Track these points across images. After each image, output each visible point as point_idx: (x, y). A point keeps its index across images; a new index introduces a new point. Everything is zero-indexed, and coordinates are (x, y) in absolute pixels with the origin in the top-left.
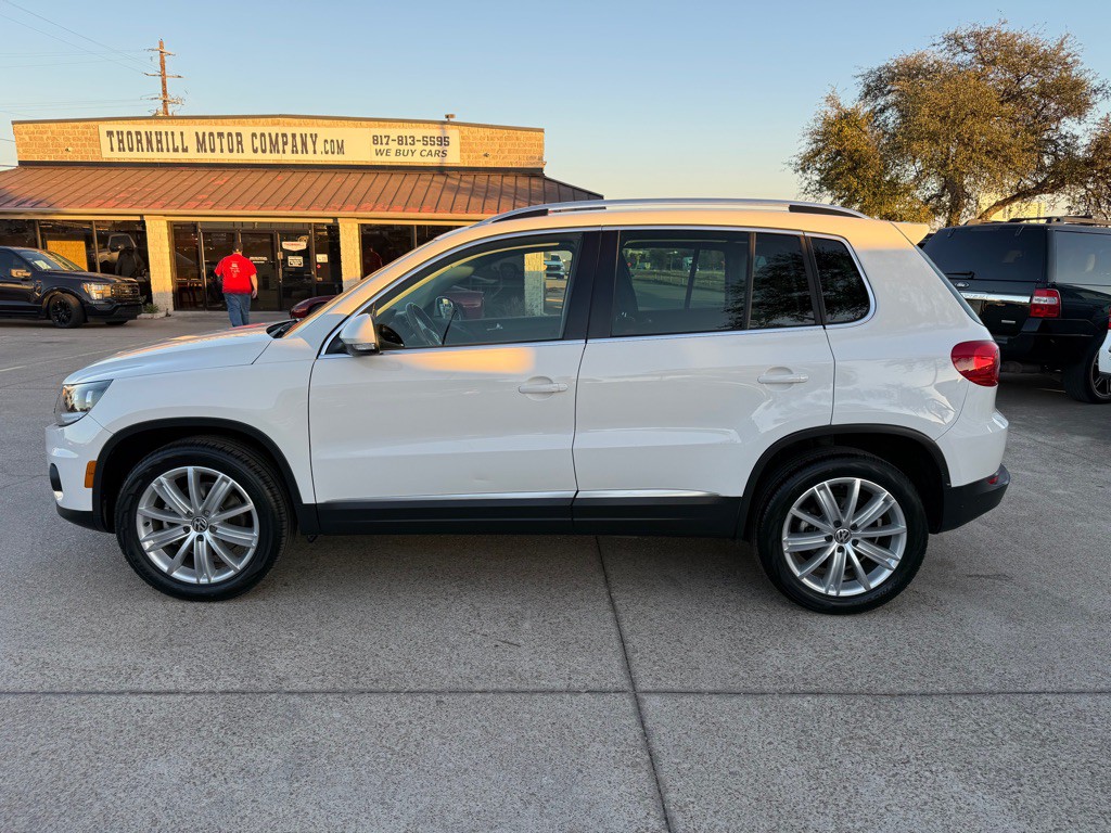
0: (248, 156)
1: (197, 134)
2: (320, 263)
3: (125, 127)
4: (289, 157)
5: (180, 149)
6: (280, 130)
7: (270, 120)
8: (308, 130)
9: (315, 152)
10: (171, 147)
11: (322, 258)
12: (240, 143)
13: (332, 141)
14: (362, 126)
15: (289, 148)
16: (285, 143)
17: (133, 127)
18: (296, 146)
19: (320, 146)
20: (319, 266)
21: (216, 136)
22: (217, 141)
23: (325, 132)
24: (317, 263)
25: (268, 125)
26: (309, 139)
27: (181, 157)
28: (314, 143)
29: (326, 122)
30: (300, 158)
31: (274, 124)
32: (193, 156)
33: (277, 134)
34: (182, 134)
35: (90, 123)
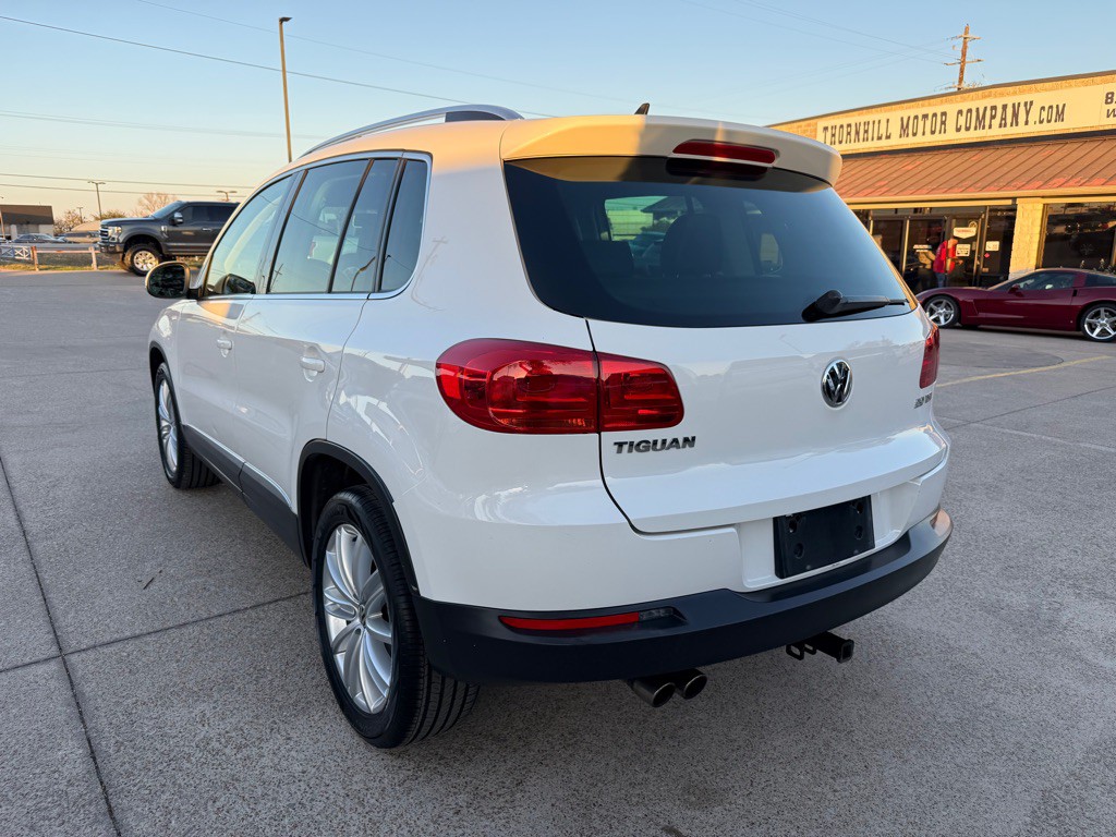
0: (951, 136)
1: (902, 119)
2: (989, 252)
3: (837, 121)
4: (995, 132)
5: (884, 137)
6: (989, 102)
7: (980, 92)
8: (1022, 99)
9: (1027, 123)
10: (875, 136)
11: (993, 246)
12: (943, 123)
13: (1051, 107)
14: (1094, 83)
15: (996, 122)
16: (993, 117)
17: (844, 120)
18: (1005, 119)
19: (1034, 115)
20: (987, 255)
21: (920, 117)
22: (921, 123)
23: (1043, 98)
24: (986, 252)
25: (978, 98)
26: (1022, 109)
27: (884, 145)
28: (1028, 113)
29: (1047, 85)
30: (1010, 132)
31: (984, 97)
32: (897, 142)
33: (986, 108)
34: (888, 121)
35: (811, 121)
